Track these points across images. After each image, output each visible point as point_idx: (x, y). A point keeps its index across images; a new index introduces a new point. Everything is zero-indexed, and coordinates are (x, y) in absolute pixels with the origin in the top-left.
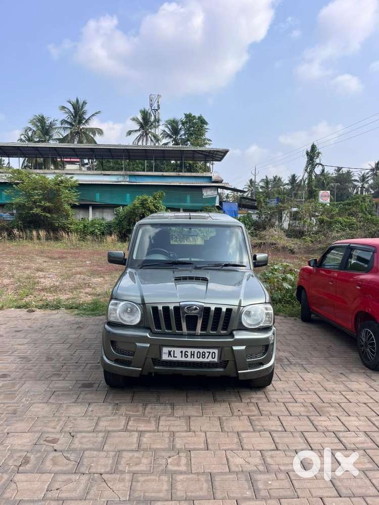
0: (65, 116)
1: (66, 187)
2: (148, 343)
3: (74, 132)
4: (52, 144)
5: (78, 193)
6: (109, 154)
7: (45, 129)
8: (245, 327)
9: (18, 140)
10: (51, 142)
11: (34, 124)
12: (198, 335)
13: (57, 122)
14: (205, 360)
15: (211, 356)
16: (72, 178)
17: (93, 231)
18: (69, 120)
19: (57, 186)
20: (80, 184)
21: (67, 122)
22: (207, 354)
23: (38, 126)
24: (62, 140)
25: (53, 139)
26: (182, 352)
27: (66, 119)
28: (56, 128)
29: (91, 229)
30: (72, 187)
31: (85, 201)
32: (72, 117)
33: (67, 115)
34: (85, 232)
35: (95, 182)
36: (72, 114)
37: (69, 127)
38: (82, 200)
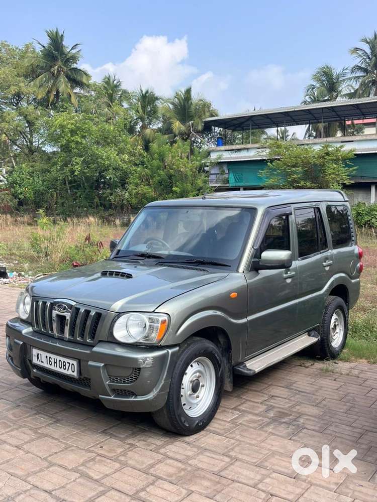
0: (357, 61)
1: (336, 161)
2: (22, 341)
3: (369, 82)
4: (340, 101)
5: (355, 168)
7: (330, 83)
8: (117, 340)
9: (302, 103)
10: (338, 99)
11: (319, 80)
12: (66, 341)
13: (347, 71)
14: (65, 372)
15: (70, 369)
16: (342, 147)
18: (363, 66)
19: (321, 160)
20: (355, 155)
21: (360, 68)
22: (67, 366)
23: (322, 82)
24: (351, 96)
25: (341, 96)
26: (47, 357)
27: (359, 65)
28: (344, 80)
29: (366, 218)
30: (345, 159)
31: (364, 179)
32: (367, 60)
33: (360, 59)
34: (359, 222)
35: (366, 151)
36: (368, 56)
37: (362, 75)
38: (361, 176)
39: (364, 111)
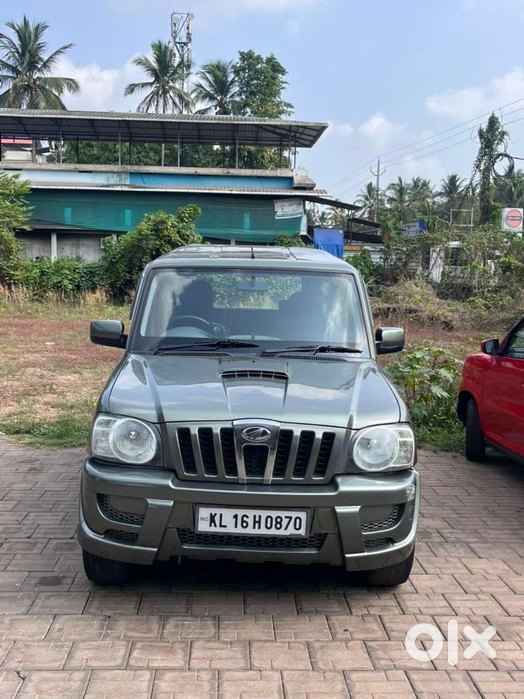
1: (5, 196)
2: (171, 499)
3: (22, 87)
5: (30, 208)
6: (91, 129)
12: (268, 485)
14: (282, 532)
15: (293, 524)
16: (16, 177)
17: (59, 282)
18: (11, 62)
20: (32, 189)
21: (7, 66)
22: (285, 522)
26: (236, 517)
27: (4, 60)
29: (55, 279)
30: (18, 196)
31: (40, 224)
32: (16, 55)
33: (6, 51)
34: (43, 283)
35: (64, 186)
36: (16, 49)
37: (11, 75)
38: (38, 220)
39: (29, 128)
